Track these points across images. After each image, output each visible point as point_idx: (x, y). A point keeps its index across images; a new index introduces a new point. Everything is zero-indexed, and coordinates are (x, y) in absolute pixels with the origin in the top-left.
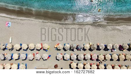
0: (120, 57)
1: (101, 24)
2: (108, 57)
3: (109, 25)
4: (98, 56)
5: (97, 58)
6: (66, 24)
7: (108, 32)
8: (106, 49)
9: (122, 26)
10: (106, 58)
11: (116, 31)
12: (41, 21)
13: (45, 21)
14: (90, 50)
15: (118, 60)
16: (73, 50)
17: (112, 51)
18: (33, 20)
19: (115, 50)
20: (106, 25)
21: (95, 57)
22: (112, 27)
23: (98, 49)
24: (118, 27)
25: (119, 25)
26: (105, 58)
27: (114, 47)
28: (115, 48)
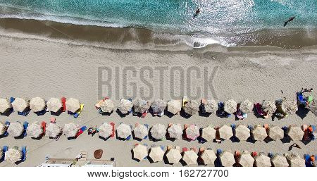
0: (254, 132)
1: (214, 53)
2: (226, 132)
3: (233, 55)
4: (201, 131)
5: (199, 135)
6: (127, 50)
7: (229, 72)
8: (221, 112)
9: (264, 58)
10: (220, 134)
11: (249, 70)
12: (65, 42)
13: (75, 43)
14: (183, 113)
15: (251, 139)
16: (140, 115)
17: (237, 119)
18: (45, 39)
19: (245, 116)
20: (225, 54)
21: (193, 132)
22: (241, 58)
23: (203, 112)
24: (254, 60)
25: (257, 56)
26: (218, 135)
27: (240, 108)
28: (244, 111)
